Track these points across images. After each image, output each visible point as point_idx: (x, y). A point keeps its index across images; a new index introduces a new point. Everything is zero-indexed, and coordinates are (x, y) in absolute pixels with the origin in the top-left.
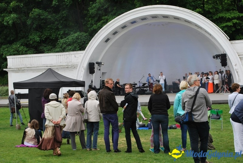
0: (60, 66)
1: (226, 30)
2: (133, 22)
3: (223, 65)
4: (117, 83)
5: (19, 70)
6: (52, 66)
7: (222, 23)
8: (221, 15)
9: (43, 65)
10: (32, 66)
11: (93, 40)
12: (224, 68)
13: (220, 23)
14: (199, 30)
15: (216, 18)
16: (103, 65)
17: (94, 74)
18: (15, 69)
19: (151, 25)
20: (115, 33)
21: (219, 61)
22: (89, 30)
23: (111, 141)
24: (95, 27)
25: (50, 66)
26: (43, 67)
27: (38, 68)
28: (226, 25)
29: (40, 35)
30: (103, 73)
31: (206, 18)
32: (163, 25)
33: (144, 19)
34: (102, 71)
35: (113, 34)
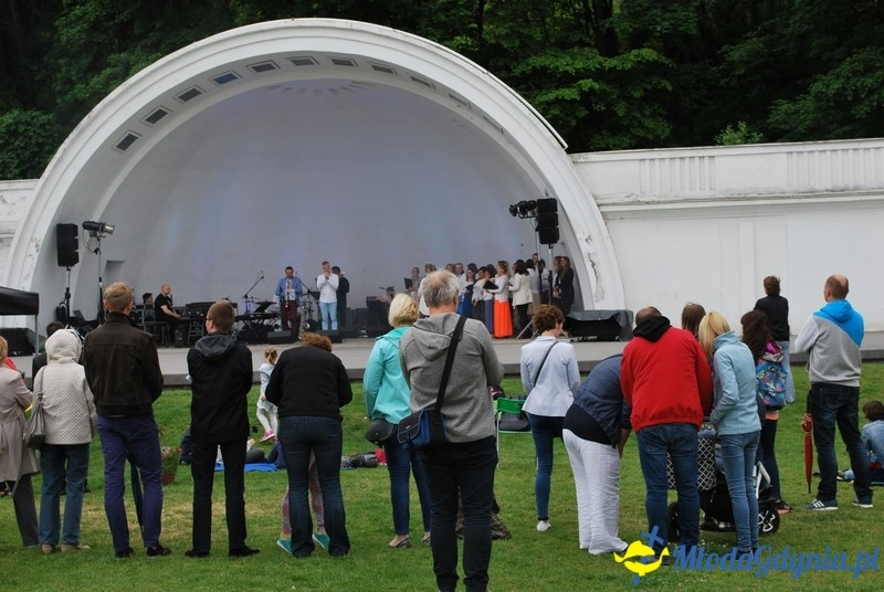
1: (558, 116)
2: (225, 77)
3: (543, 241)
4: (164, 299)
7: (544, 92)
8: (538, 61)
11: (73, 141)
12: (550, 251)
13: (537, 92)
14: (463, 112)
15: (524, 73)
16: (111, 232)
17: (76, 268)
19: (288, 89)
20: (156, 115)
21: (530, 223)
22: (59, 101)
23: (131, 513)
24: (80, 91)
28: (557, 98)
30: (108, 262)
31: (485, 71)
32: (332, 90)
33: (263, 66)
34: (107, 255)
35: (147, 120)
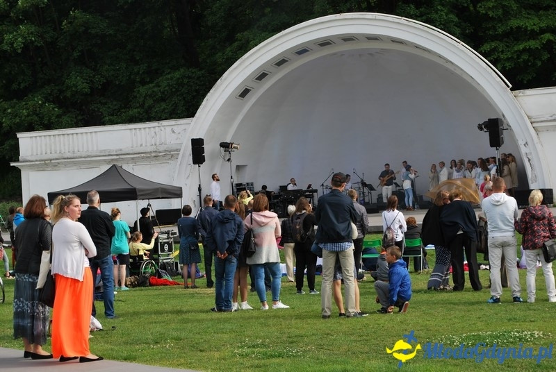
0: (139, 153)
1: (527, 59)
2: (302, 51)
5: (46, 164)
6: (122, 155)
7: (520, 42)
8: (515, 23)
9: (101, 151)
10: (75, 155)
11: (212, 95)
12: (498, 151)
13: (515, 42)
14: (449, 66)
15: (505, 31)
16: (237, 148)
18: (37, 163)
19: (342, 55)
20: (261, 76)
24: (219, 57)
25: (117, 155)
26: (100, 156)
27: (89, 159)
28: (526, 47)
29: (89, 77)
30: (237, 166)
31: (459, 41)
33: (325, 43)
34: (235, 162)
35: (256, 79)
